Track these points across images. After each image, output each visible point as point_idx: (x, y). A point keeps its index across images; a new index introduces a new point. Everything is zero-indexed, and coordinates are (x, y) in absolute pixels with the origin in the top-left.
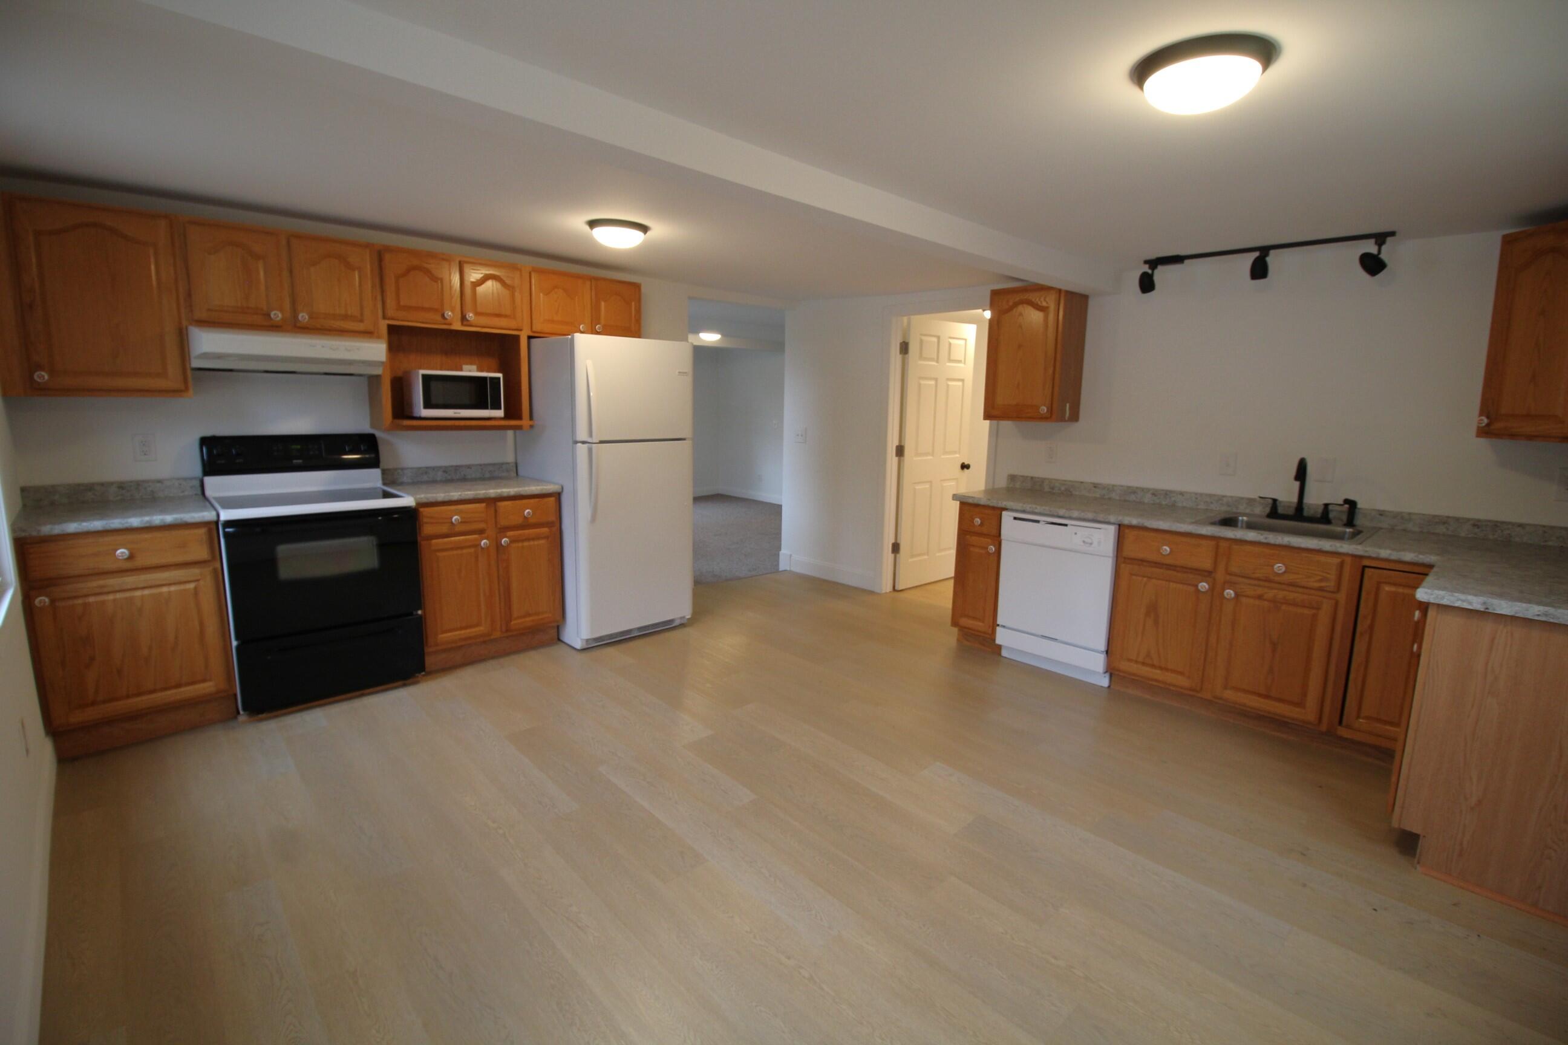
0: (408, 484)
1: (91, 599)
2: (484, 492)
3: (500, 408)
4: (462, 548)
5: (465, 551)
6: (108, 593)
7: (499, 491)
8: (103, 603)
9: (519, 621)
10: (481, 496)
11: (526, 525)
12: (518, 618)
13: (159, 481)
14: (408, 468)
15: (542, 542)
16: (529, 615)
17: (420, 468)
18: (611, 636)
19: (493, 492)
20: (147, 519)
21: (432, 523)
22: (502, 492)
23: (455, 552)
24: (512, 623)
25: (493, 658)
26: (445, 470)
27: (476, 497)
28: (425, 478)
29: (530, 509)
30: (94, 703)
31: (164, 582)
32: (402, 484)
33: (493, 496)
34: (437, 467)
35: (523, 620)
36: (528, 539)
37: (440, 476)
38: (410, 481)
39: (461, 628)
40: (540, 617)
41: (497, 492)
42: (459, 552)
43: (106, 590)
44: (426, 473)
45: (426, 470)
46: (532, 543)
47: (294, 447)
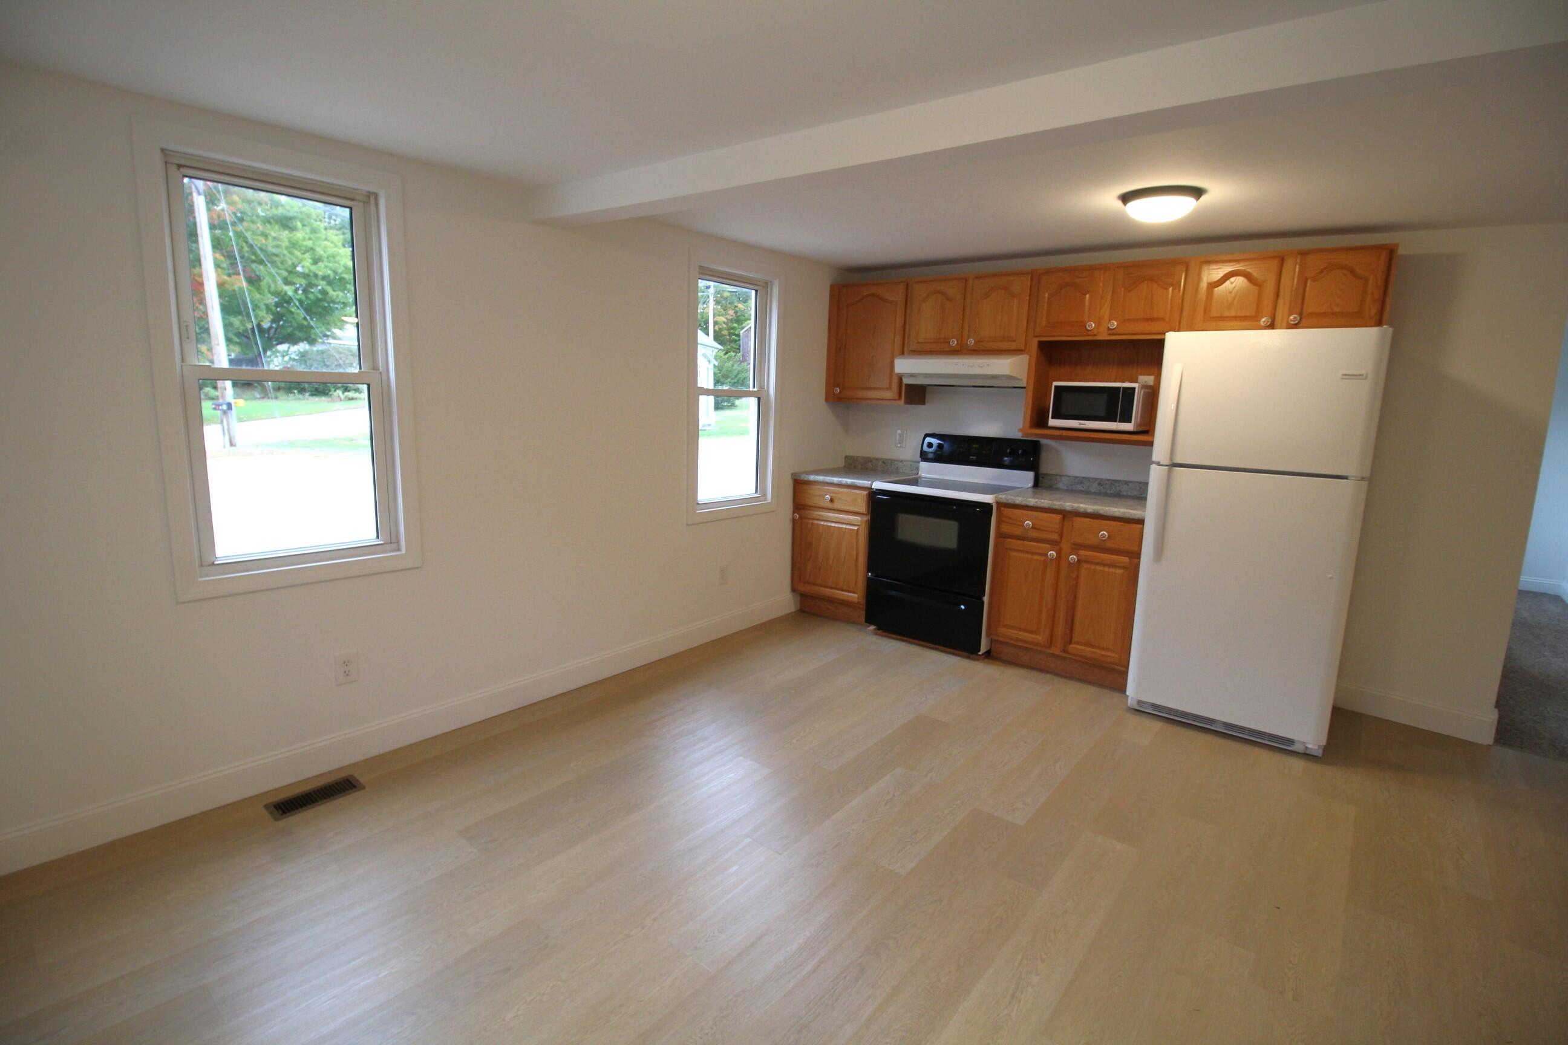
0: (1062, 491)
1: (816, 522)
2: (1060, 503)
3: (1130, 422)
4: (1033, 553)
5: (1035, 557)
6: (822, 520)
7: (1076, 505)
8: (818, 525)
9: (1078, 647)
10: (1056, 507)
11: (1101, 548)
12: (1078, 643)
13: (902, 461)
14: (1067, 476)
15: (1120, 571)
16: (1093, 646)
17: (1076, 477)
18: (1169, 710)
19: (1069, 504)
20: (840, 479)
21: (1007, 523)
22: (1079, 507)
23: (1026, 556)
24: (1072, 646)
25: (1057, 675)
26: (1101, 482)
27: (1051, 506)
28: (1079, 487)
29: (1108, 532)
30: (808, 583)
31: (845, 522)
32: (1058, 489)
33: (1068, 508)
34: (1093, 479)
35: (1083, 648)
36: (1104, 565)
37: (1094, 487)
38: (1065, 488)
39: (1021, 630)
40: (1103, 653)
41: (1073, 506)
42: (1029, 556)
43: (822, 519)
44: (1081, 483)
45: (1081, 480)
46: (1106, 569)
47: (974, 446)
